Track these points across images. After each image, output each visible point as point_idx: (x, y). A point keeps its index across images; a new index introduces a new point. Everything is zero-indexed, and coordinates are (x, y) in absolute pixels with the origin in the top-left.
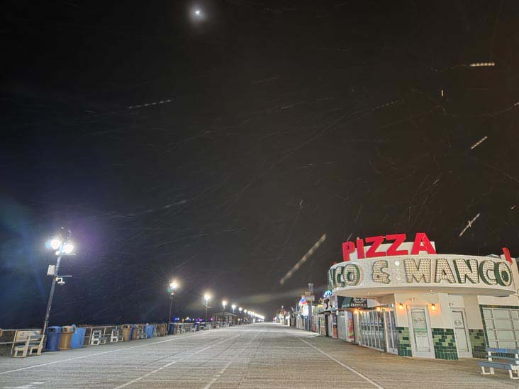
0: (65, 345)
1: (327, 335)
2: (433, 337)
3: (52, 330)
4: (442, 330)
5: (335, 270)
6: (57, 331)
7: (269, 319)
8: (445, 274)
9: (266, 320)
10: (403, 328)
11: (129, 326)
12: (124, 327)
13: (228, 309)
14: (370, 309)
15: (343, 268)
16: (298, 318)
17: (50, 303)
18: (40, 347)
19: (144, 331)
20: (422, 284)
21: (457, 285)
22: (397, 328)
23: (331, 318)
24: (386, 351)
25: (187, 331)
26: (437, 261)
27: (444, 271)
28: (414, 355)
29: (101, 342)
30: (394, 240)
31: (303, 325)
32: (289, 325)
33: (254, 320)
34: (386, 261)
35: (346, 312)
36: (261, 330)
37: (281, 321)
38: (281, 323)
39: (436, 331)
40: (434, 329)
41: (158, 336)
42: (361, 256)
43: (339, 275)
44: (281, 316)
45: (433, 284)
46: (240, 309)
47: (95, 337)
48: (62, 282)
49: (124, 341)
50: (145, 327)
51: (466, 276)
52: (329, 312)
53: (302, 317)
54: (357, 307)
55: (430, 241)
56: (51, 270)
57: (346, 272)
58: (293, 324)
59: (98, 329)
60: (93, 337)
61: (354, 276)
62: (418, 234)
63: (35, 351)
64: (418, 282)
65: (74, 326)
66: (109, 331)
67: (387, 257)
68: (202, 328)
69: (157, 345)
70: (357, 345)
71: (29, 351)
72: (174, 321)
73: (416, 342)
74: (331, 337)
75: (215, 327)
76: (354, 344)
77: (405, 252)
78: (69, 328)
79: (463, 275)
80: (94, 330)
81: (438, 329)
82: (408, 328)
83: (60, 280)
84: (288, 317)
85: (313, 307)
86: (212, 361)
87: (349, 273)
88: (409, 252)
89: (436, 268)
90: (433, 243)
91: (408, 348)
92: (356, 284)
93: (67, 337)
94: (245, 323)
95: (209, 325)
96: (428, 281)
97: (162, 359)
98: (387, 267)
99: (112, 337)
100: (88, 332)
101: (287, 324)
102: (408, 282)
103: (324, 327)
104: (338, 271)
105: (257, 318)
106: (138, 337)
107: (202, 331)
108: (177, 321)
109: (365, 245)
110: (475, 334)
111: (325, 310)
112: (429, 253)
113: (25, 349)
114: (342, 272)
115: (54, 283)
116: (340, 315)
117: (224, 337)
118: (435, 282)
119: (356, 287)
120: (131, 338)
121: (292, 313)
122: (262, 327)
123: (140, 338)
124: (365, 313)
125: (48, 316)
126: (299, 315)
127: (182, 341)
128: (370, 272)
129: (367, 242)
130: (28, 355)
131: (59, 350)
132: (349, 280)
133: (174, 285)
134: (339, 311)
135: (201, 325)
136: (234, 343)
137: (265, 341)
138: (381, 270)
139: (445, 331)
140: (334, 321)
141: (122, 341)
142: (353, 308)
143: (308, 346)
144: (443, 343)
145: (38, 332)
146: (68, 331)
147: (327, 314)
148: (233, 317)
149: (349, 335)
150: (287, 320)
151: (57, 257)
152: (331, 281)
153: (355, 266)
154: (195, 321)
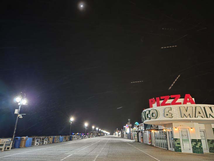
0: (23, 145)
1: (138, 141)
2: (192, 143)
3: (17, 139)
4: (196, 140)
5: (145, 112)
6: (19, 139)
7: (112, 134)
8: (200, 113)
9: (110, 135)
10: (177, 139)
11: (52, 137)
12: (50, 137)
13: (95, 130)
14: (160, 130)
15: (150, 111)
16: (125, 133)
17: (16, 126)
18: (11, 147)
19: (59, 138)
20: (189, 118)
21: (206, 119)
22: (174, 139)
23: (140, 134)
24: (168, 149)
25: (77, 139)
26: (196, 107)
27: (199, 112)
28: (183, 152)
29: (40, 144)
30: (175, 98)
31: (127, 137)
32: (120, 136)
33: (105, 134)
34: (171, 108)
35: (147, 132)
36: (109, 139)
37: (117, 135)
38: (117, 136)
39: (193, 141)
40: (192, 140)
41: (65, 141)
42: (158, 105)
43: (148, 114)
44: (117, 133)
45: (194, 118)
46: (100, 130)
47: (37, 142)
48: (21, 117)
49: (50, 143)
50: (59, 137)
51: (210, 115)
52: (139, 131)
53: (126, 133)
54: (153, 129)
55: (192, 98)
56: (16, 111)
57: (151, 113)
58: (122, 136)
59: (38, 138)
60: (36, 142)
61: (155, 114)
62: (186, 95)
63: (8, 148)
64: (187, 117)
65: (27, 137)
66: (43, 139)
67: (171, 105)
68: (84, 138)
69: (64, 145)
70: (153, 146)
71: (5, 148)
72: (72, 134)
73: (183, 146)
74: (140, 142)
75: (89, 137)
76: (151, 145)
77: (180, 103)
78: (24, 138)
79: (209, 114)
80: (36, 138)
81: (194, 140)
82: (179, 139)
83: (20, 116)
84: (120, 133)
85: (131, 129)
86: (89, 154)
87: (153, 113)
88: (182, 103)
89: (196, 111)
90: (193, 99)
91: (179, 148)
92: (156, 118)
93: (24, 142)
94: (102, 136)
95: (87, 137)
96: (191, 117)
97: (66, 153)
98: (171, 110)
99: (45, 142)
100: (34, 139)
101: (119, 136)
102: (182, 117)
103: (137, 138)
104: (147, 112)
105: (107, 134)
106: (56, 142)
107: (84, 139)
108: (73, 135)
109: (160, 100)
110: (210, 142)
111: (137, 130)
112: (191, 104)
113: (3, 147)
114: (149, 113)
115: (17, 117)
116: (144, 132)
117: (94, 142)
118: (195, 117)
119: (156, 120)
120: (53, 142)
121: (122, 131)
122: (109, 137)
123: (57, 142)
124: (157, 132)
125: (15, 132)
126: (125, 132)
127: (75, 144)
128: (163, 113)
129: (161, 98)
130: (5, 150)
131: (20, 148)
132: (153, 116)
133: (72, 119)
134: (144, 131)
135: (83, 136)
136: (98, 145)
137: (112, 144)
138: (168, 112)
139: (197, 140)
140: (141, 135)
141: (49, 143)
142: (152, 129)
143: (132, 146)
144: (196, 146)
145: (10, 139)
146: (24, 139)
147: (138, 132)
148: (97, 133)
149: (149, 141)
150: (119, 135)
151: (19, 106)
152: (144, 117)
153: (156, 110)
154: (81, 135)
